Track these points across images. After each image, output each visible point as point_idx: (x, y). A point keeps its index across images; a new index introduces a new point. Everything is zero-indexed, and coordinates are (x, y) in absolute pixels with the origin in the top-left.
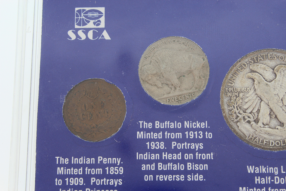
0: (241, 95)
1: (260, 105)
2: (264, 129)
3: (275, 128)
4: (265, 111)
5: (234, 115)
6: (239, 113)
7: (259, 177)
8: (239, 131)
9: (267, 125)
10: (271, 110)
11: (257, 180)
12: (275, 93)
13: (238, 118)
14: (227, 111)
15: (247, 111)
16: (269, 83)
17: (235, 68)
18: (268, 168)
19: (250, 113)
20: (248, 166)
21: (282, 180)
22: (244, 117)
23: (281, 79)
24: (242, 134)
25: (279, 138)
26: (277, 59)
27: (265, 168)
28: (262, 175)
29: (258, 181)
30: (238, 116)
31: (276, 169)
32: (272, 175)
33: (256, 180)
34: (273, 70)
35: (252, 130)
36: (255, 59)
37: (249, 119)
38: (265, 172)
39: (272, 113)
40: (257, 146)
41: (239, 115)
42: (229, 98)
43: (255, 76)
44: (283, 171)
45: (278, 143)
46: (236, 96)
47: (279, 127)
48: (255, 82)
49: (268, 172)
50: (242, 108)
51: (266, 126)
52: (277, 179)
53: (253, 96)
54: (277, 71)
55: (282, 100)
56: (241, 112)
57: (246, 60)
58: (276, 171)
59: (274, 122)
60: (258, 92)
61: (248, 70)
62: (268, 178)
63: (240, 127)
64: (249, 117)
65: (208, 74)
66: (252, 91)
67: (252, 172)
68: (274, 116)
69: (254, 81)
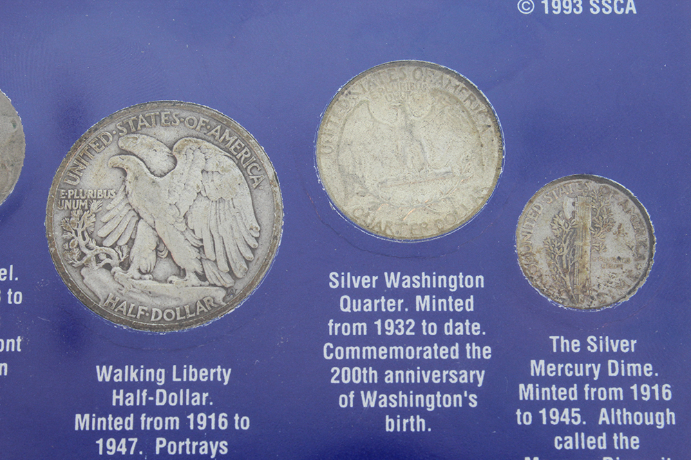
0: (94, 206)
1: (136, 228)
2: (141, 282)
3: (166, 281)
4: (145, 241)
5: (76, 251)
6: (87, 247)
7: (122, 391)
8: (84, 288)
9: (147, 273)
10: (160, 240)
11: (117, 397)
12: (172, 200)
13: (85, 259)
14: (59, 242)
15: (105, 243)
16: (158, 179)
17: (83, 145)
18: (142, 371)
19: (113, 247)
20: (98, 367)
21: (173, 397)
22: (97, 256)
23: (187, 170)
24: (90, 293)
25: (173, 303)
26: (182, 126)
27: (137, 370)
28: (130, 387)
29: (118, 400)
30: (84, 254)
31: (161, 373)
32: (151, 387)
33: (115, 397)
34: (171, 148)
35: (113, 286)
36: (131, 123)
37: (108, 261)
38: (137, 380)
39: (160, 247)
40: (122, 321)
41: (86, 251)
42: (66, 214)
43: (129, 164)
44: (177, 377)
45: (169, 315)
46: (83, 207)
47: (175, 279)
48: (128, 178)
49: (142, 380)
50: (94, 236)
51: (147, 276)
52: (161, 394)
53: (120, 207)
54: (179, 152)
55: (185, 217)
56: (93, 244)
57: (111, 127)
58: (160, 377)
59: (164, 268)
60: (133, 199)
61: (113, 149)
62: (141, 392)
63: (86, 278)
64: (108, 256)
65: (23, 157)
66: (121, 196)
67: (108, 379)
68: (165, 253)
69: (125, 174)
